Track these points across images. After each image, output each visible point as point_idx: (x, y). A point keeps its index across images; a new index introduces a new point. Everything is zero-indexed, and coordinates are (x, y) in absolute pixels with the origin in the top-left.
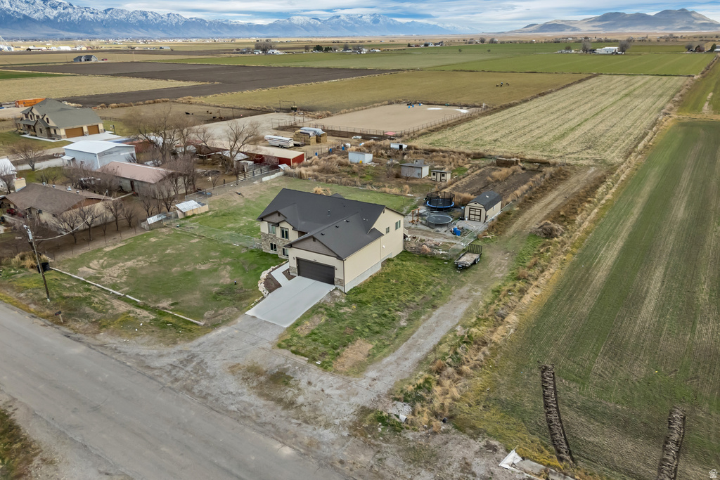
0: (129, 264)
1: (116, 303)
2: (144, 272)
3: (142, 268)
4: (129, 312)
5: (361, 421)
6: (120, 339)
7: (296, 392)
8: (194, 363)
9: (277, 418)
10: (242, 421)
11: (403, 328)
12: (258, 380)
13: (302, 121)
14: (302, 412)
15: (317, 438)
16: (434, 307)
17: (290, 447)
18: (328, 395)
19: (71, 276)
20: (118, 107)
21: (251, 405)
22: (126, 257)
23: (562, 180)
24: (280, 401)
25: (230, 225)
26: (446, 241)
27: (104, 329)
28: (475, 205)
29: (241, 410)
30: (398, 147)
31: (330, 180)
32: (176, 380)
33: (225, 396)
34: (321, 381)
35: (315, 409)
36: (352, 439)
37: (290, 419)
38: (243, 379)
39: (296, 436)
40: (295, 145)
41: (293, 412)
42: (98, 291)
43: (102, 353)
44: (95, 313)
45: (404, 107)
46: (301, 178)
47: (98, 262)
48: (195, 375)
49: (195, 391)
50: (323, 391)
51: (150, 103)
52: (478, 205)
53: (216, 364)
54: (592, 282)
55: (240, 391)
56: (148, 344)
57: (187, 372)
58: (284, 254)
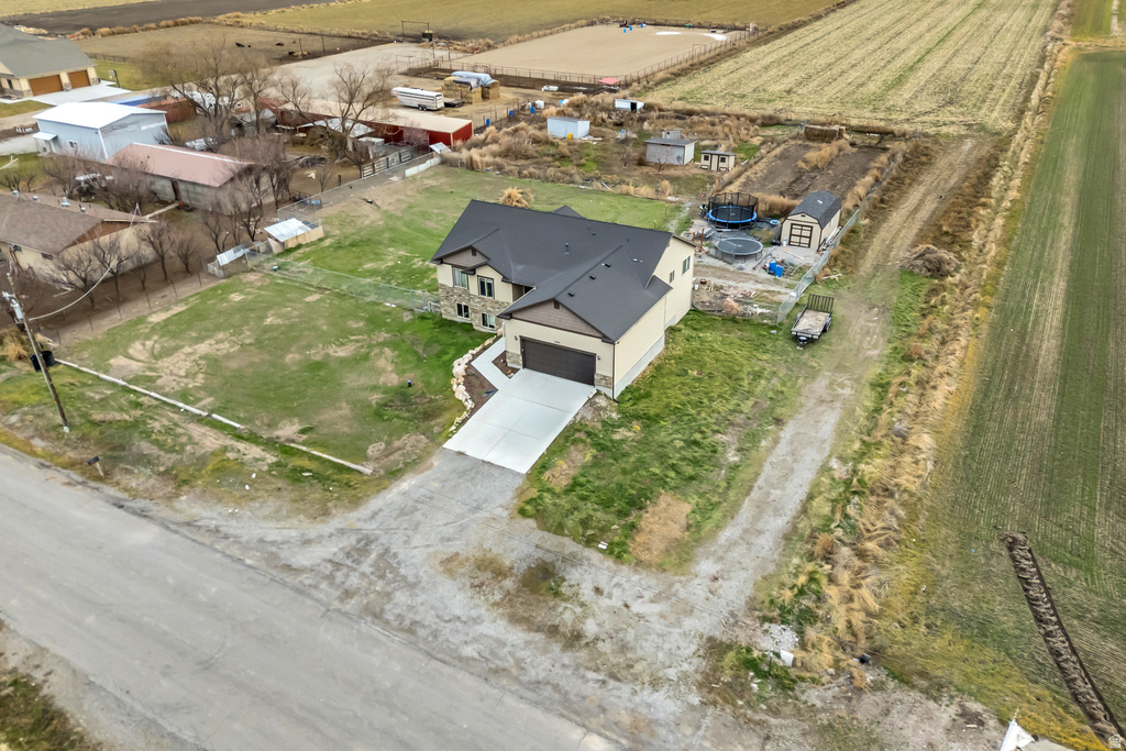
0: (203, 348)
1: (196, 430)
2: (234, 364)
3: (228, 356)
4: (225, 449)
5: (715, 669)
6: (219, 508)
7: (578, 610)
8: (373, 556)
9: (558, 669)
10: (493, 679)
11: (735, 467)
12: (501, 588)
13: (446, 59)
14: (600, 654)
15: (643, 710)
16: (779, 421)
17: (600, 734)
18: (640, 616)
19: (98, 377)
20: (113, 34)
21: (503, 644)
22: (194, 335)
23: (924, 164)
24: (553, 631)
25: (369, 266)
26: (760, 286)
27: (185, 488)
28: (803, 219)
29: (486, 654)
30: (628, 106)
31: (525, 172)
32: (348, 594)
33: (449, 625)
34: (618, 585)
35: (624, 648)
36: (710, 710)
37: (582, 671)
38: (472, 586)
39: (604, 710)
40: (447, 105)
41: (583, 654)
42: (156, 407)
43: (194, 540)
44: (162, 453)
45: (615, 29)
46: (473, 169)
47: (144, 345)
48: (381, 582)
49: (389, 616)
50: (627, 606)
51: (168, 26)
52: (808, 218)
53: (416, 555)
54: (1037, 361)
55: (474, 613)
56: (276, 516)
57: (363, 575)
58: (485, 323)
